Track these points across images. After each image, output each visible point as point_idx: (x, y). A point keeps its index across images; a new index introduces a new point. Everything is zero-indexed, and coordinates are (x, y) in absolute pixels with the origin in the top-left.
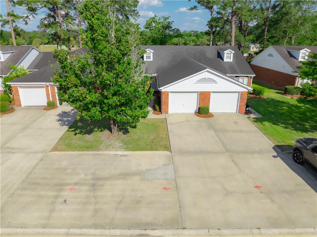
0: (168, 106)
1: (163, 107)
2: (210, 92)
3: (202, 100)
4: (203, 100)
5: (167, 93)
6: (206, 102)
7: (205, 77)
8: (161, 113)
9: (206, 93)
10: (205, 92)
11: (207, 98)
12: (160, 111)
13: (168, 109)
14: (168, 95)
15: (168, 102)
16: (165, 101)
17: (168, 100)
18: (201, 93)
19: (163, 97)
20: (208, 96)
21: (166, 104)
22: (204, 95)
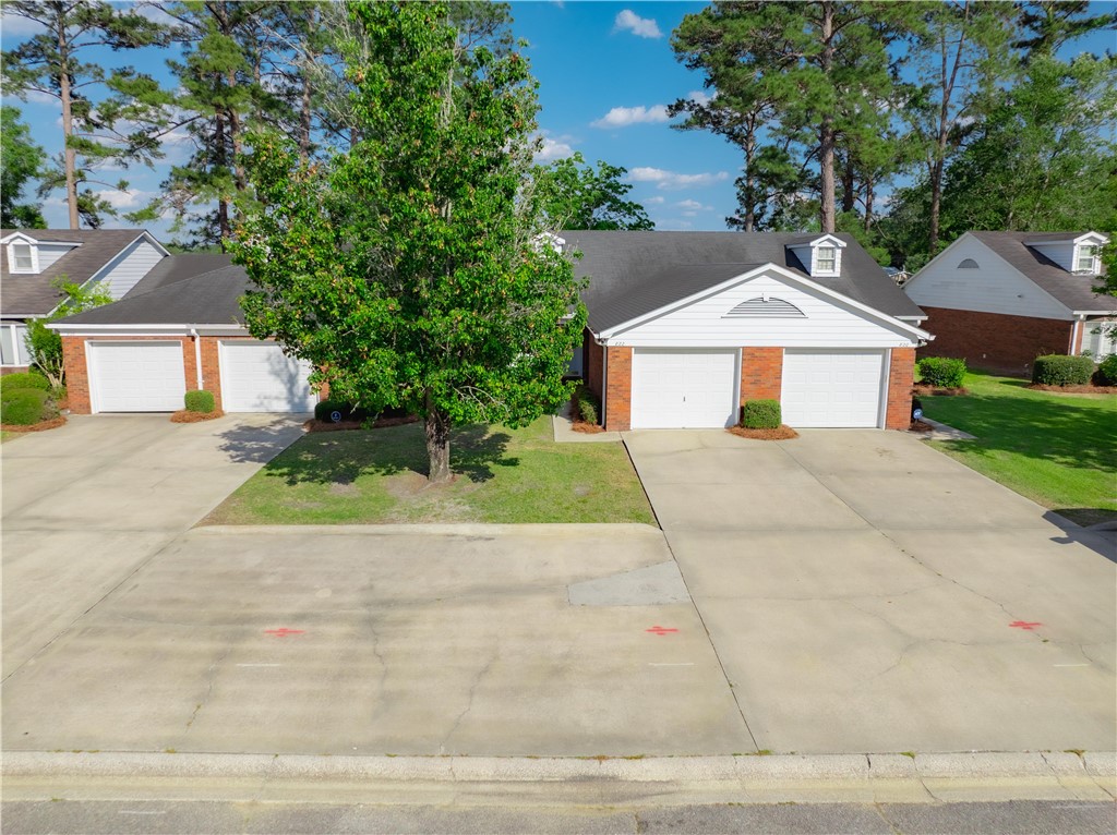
0: (628, 401)
1: (611, 404)
2: (778, 350)
3: (752, 379)
4: (758, 378)
5: (625, 354)
6: (768, 385)
7: (760, 295)
8: (605, 428)
9: (765, 354)
10: (761, 349)
11: (771, 372)
12: (599, 423)
13: (629, 411)
14: (629, 360)
15: (629, 385)
16: (619, 383)
17: (630, 378)
18: (749, 351)
19: (612, 368)
20: (772, 365)
21: (620, 394)
22: (760, 358)
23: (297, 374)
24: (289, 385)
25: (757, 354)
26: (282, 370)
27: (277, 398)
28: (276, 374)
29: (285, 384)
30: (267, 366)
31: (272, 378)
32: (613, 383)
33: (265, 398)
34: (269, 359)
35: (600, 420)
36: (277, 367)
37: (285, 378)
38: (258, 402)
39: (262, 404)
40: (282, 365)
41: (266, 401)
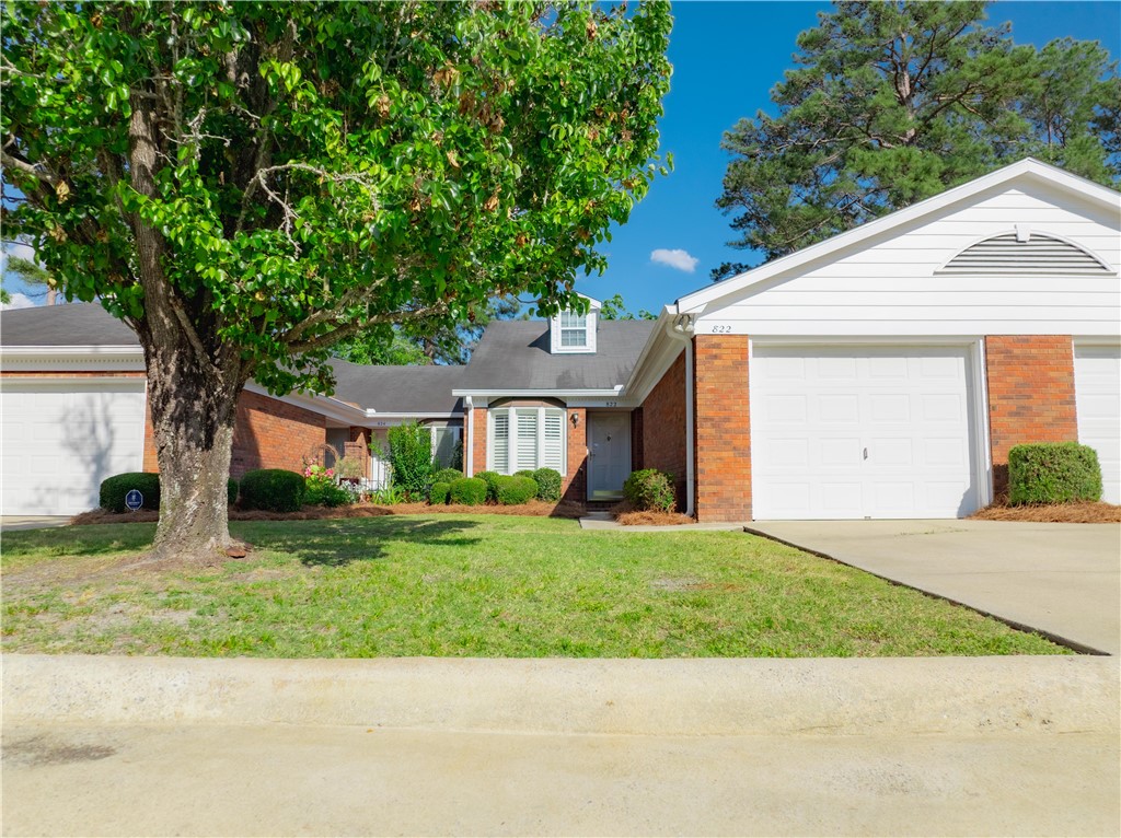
0: (745, 453)
1: (709, 461)
2: (1062, 340)
3: (1012, 405)
5: (736, 351)
6: (1049, 416)
7: (1009, 230)
8: (695, 516)
9: (1034, 351)
10: (1025, 340)
11: (1052, 389)
12: (681, 508)
13: (748, 477)
14: (742, 364)
15: (746, 419)
16: (723, 414)
17: (747, 403)
18: (1000, 344)
19: (708, 380)
20: (1052, 374)
21: (727, 437)
22: (1026, 360)
23: (110, 446)
24: (93, 468)
25: (1017, 351)
26: (83, 439)
27: (70, 491)
28: (74, 446)
29: (87, 465)
30: (58, 433)
31: (66, 453)
32: (711, 414)
33: (49, 490)
34: (63, 420)
35: (683, 502)
36: (76, 435)
37: (89, 452)
38: (33, 498)
39: (40, 502)
40: (86, 431)
41: (48, 499)
